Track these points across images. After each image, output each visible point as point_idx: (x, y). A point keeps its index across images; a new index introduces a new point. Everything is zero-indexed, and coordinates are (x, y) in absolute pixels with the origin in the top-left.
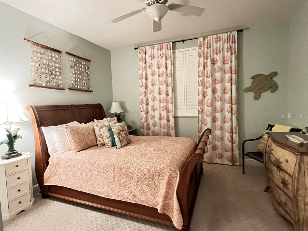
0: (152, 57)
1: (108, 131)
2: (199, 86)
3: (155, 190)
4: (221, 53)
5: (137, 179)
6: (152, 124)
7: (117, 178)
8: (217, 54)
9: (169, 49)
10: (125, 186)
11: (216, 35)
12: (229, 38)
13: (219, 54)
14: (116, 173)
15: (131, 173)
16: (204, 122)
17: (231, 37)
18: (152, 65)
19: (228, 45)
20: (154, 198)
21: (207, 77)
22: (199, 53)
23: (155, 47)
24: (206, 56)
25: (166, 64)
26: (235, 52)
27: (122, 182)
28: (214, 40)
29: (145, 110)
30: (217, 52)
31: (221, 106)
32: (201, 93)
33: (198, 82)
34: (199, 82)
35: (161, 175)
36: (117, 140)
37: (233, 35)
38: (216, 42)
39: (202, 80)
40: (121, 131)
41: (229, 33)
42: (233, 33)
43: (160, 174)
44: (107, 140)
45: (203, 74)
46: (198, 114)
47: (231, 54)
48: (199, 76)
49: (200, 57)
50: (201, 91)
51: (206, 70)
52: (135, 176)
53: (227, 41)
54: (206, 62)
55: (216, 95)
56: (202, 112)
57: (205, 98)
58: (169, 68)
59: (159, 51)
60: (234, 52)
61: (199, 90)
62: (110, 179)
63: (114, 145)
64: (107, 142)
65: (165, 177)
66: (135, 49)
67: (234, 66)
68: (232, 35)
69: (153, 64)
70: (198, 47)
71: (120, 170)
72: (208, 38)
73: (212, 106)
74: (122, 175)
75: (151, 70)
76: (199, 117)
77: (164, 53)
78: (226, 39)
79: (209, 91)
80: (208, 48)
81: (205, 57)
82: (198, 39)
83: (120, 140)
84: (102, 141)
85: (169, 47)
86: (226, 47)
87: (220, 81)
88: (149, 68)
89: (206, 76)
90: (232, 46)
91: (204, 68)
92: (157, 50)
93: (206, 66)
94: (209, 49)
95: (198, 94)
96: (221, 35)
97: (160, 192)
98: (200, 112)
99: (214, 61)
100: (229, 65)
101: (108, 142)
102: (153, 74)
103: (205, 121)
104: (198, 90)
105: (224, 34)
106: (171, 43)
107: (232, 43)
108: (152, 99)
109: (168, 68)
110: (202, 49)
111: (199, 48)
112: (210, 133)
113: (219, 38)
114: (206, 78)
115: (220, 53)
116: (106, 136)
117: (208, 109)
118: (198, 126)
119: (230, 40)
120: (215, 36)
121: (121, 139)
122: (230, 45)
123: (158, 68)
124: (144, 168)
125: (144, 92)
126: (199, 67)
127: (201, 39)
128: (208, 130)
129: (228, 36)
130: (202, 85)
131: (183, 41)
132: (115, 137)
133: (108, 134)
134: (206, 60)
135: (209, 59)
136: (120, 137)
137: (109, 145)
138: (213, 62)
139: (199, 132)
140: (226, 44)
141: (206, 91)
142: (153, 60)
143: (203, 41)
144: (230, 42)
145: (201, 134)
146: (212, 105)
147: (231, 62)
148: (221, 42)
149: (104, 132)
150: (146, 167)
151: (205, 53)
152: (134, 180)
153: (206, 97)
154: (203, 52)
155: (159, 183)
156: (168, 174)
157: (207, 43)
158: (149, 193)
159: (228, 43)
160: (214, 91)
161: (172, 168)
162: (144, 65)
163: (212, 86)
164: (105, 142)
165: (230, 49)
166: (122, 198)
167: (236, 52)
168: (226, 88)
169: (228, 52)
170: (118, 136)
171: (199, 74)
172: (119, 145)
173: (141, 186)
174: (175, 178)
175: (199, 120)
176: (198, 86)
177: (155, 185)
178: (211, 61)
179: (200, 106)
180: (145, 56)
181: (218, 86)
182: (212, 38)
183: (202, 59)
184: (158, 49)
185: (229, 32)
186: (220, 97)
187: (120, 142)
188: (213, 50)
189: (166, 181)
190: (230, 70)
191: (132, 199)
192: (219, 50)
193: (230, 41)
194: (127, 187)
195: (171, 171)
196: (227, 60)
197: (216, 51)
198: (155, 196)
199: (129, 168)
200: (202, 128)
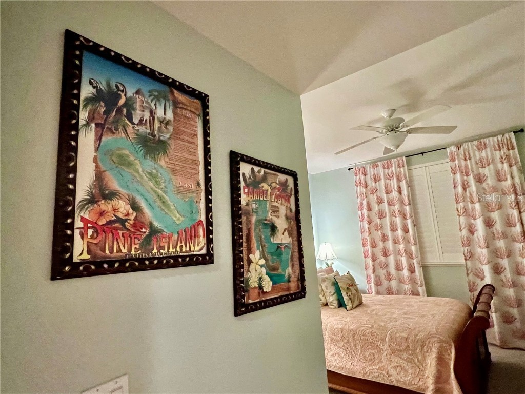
0: (376, 179)
1: (332, 285)
2: (460, 216)
3: (420, 367)
4: (491, 166)
5: (389, 351)
6: (385, 276)
7: (359, 347)
8: (485, 167)
9: (401, 165)
10: (372, 360)
11: (477, 141)
12: (500, 142)
13: (487, 167)
14: (358, 342)
15: (380, 342)
16: (479, 274)
17: (506, 142)
18: (377, 190)
19: (501, 153)
20: (420, 379)
21: (472, 202)
22: (452, 168)
23: (379, 164)
24: (464, 172)
25: (399, 187)
26: (516, 163)
27: (367, 354)
28: (475, 148)
29: (370, 255)
30: (483, 164)
31: (506, 248)
32: (465, 227)
33: (457, 210)
34: (459, 210)
35: (425, 347)
36: (345, 298)
37: (508, 138)
38: (479, 150)
39: (462, 206)
40: (349, 286)
41: (500, 137)
42: (506, 135)
43: (423, 344)
44: (331, 297)
45: (463, 199)
46: (464, 261)
47: (510, 166)
48: (457, 202)
49: (454, 174)
50: (464, 224)
51: (467, 191)
52: (386, 347)
53: (498, 148)
54: (466, 180)
55: (493, 229)
56: (470, 256)
57: (473, 235)
58: (405, 192)
59: (386, 170)
60: (514, 162)
61: (461, 223)
62: (349, 349)
63: (341, 304)
64: (331, 300)
65: (433, 349)
66: (349, 169)
67: (519, 183)
68: (507, 140)
69: (378, 188)
70: (448, 160)
71: (362, 338)
72: (465, 145)
73: (487, 247)
74: (367, 345)
75: (375, 196)
76: (466, 264)
77: (394, 172)
78: (497, 146)
79: (479, 224)
80: (465, 160)
81: (462, 172)
82: (448, 150)
83: (350, 298)
84: (323, 298)
85: (401, 163)
86: (499, 157)
87: (497, 207)
88: (373, 194)
89: (469, 200)
90: (510, 154)
91: (465, 189)
92: (382, 169)
93: (467, 186)
94: (468, 161)
95: (460, 229)
96: (487, 140)
97: (427, 372)
98: (468, 257)
99: (480, 178)
100: (509, 182)
101: (333, 301)
102: (380, 201)
103: (479, 272)
104: (459, 223)
105: (491, 139)
106: (404, 158)
107: (508, 149)
108: (381, 238)
109: (402, 192)
110: (457, 162)
111: (451, 161)
112: (493, 291)
113: (483, 145)
114: (469, 203)
115: (488, 165)
116: (330, 293)
117: (482, 252)
118: (467, 280)
119: (503, 145)
120: (476, 143)
121: (352, 297)
122: (504, 153)
123: (387, 193)
124: (398, 335)
125: (367, 229)
126: (455, 187)
127: (453, 149)
128: (489, 287)
129: (498, 140)
130: (464, 214)
131: (422, 154)
132: (344, 294)
133: (332, 290)
134: (465, 178)
135: (470, 175)
136: (350, 294)
137: (334, 305)
138: (480, 180)
139: (471, 291)
140: (498, 152)
141: (473, 224)
142: (377, 183)
143: (457, 152)
144: (505, 148)
145: (477, 293)
146: (487, 245)
147: (512, 178)
148: (488, 149)
149: (326, 287)
150: (402, 335)
151: (463, 168)
152: (386, 352)
153: (476, 234)
154: (459, 166)
155: (424, 357)
156: (437, 345)
157: (463, 153)
158: (410, 371)
159: (500, 150)
160: (489, 223)
161: (442, 337)
162: (364, 190)
163: (483, 215)
164: (328, 300)
165: (506, 159)
166: (370, 377)
167: (518, 162)
168: (510, 217)
169: (503, 163)
170: (347, 294)
171: (456, 199)
172: (349, 305)
173: (396, 361)
174: (449, 352)
175: (467, 271)
176: (458, 217)
177: (418, 359)
178: (474, 178)
179: (467, 248)
180: (365, 178)
181: (496, 216)
182: (471, 145)
183: (458, 176)
184: (384, 168)
185: (500, 134)
186: (502, 232)
187: (350, 301)
188: (476, 162)
189: (434, 355)
190: (512, 189)
191: (386, 379)
192: (487, 161)
193: (503, 148)
194: (376, 362)
195: (441, 341)
196: (504, 175)
197: (481, 163)
198: (421, 377)
199: (375, 334)
200: (476, 284)
